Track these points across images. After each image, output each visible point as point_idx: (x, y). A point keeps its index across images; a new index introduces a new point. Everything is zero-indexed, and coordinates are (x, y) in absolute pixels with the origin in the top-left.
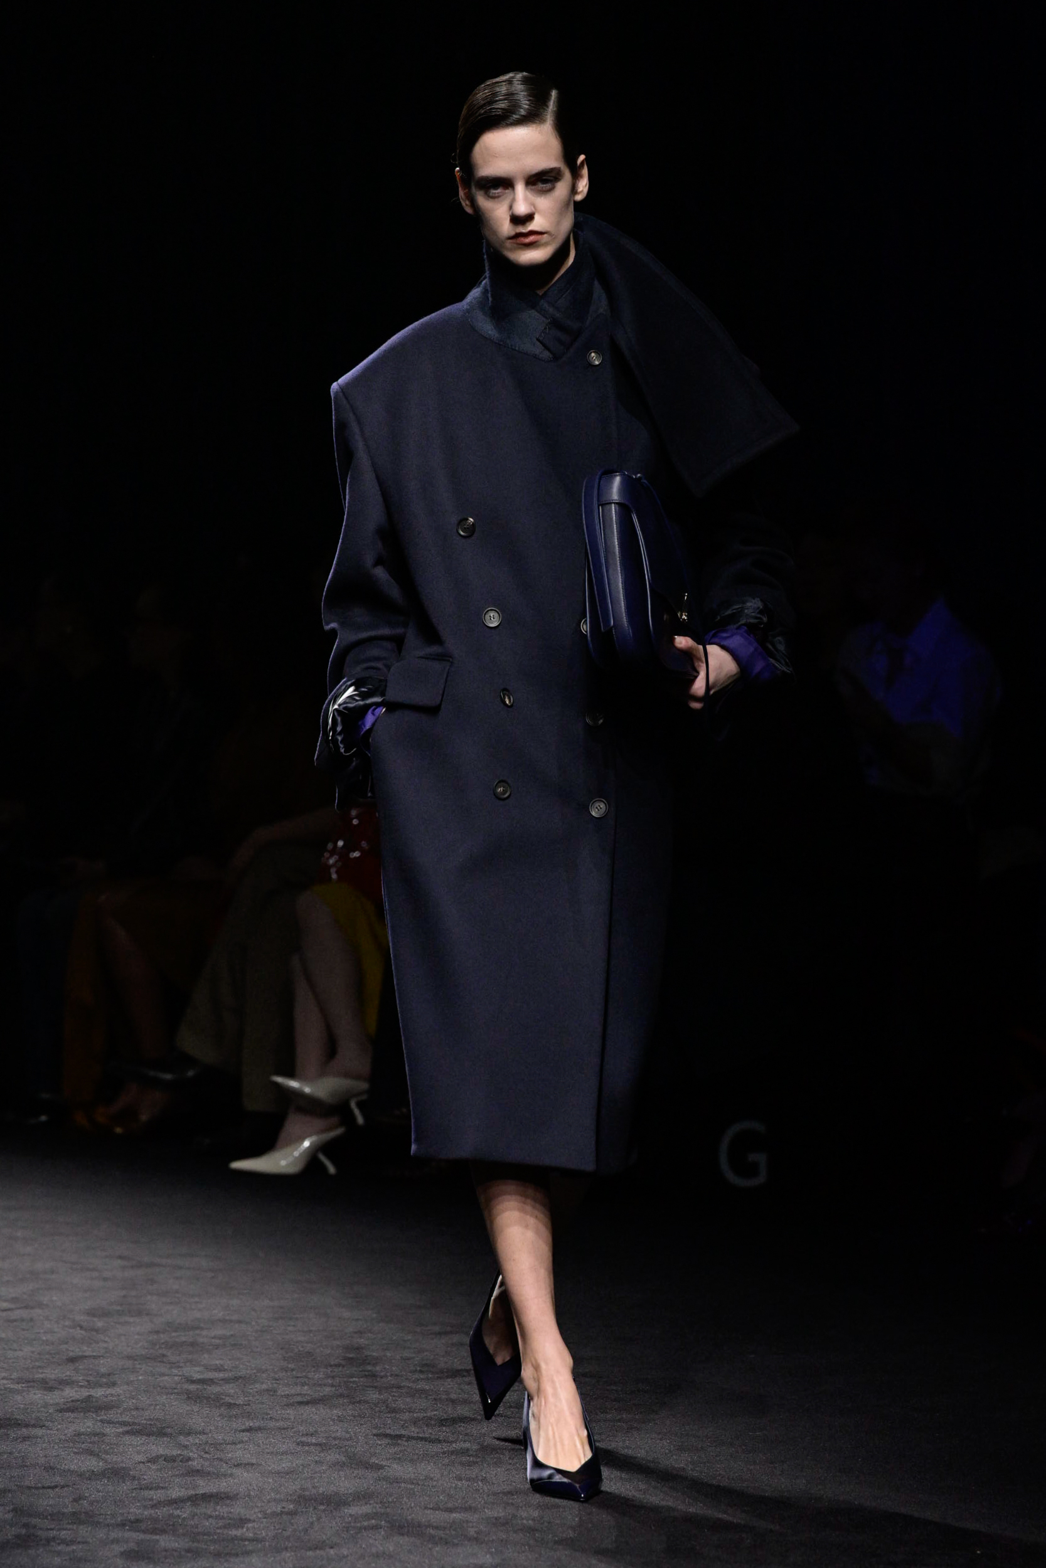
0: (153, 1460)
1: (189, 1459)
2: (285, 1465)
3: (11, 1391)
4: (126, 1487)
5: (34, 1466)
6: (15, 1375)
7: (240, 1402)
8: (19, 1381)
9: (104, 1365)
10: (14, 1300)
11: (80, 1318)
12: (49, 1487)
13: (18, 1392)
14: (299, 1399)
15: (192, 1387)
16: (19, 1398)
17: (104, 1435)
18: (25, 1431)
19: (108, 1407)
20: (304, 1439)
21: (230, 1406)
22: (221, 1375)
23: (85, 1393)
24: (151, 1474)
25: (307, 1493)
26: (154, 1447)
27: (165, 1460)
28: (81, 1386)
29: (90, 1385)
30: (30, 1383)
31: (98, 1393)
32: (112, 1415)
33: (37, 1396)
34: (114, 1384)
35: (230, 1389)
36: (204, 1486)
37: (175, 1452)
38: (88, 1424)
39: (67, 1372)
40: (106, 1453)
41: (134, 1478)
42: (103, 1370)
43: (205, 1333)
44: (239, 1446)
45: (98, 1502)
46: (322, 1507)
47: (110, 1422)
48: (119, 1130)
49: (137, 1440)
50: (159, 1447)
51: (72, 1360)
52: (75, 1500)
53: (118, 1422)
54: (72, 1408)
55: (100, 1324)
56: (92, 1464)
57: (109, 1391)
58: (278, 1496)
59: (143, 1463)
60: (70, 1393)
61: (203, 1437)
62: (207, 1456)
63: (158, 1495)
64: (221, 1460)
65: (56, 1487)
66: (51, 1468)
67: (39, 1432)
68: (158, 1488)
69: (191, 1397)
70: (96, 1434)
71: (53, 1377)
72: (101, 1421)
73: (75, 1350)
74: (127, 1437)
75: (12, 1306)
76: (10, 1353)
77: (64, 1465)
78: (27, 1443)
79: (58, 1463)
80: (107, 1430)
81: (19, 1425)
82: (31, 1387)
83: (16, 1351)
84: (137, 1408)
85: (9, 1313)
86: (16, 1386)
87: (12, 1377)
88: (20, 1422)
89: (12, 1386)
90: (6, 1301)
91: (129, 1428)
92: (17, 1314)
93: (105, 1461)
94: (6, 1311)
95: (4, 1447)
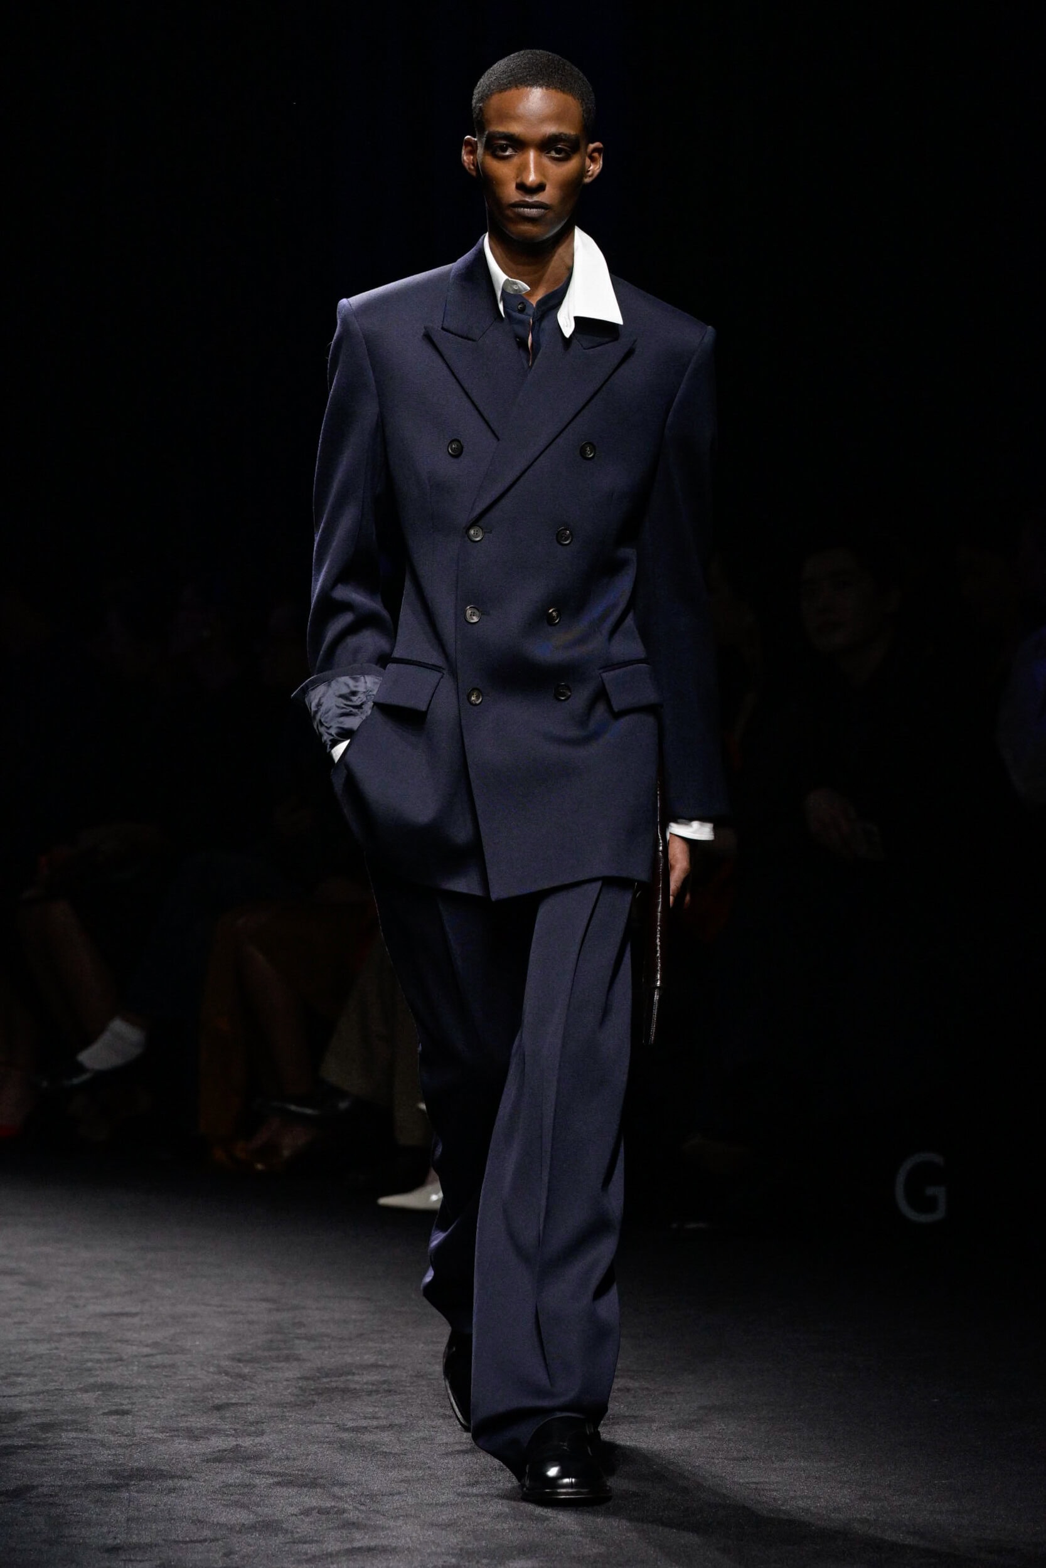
0: (306, 1512)
1: (344, 1511)
2: (444, 1517)
3: (154, 1440)
5: (181, 1519)
6: (158, 1424)
7: (397, 1449)
8: (163, 1430)
9: (254, 1412)
10: (156, 1344)
11: (225, 1363)
12: (200, 1541)
13: (162, 1442)
14: (458, 1447)
15: (345, 1436)
16: (162, 1448)
17: (255, 1486)
18: (170, 1483)
19: (257, 1457)
20: (463, 1490)
21: (385, 1454)
22: (375, 1423)
23: (231, 1442)
24: (305, 1527)
25: (470, 1546)
26: (306, 1499)
27: (318, 1512)
28: (227, 1436)
29: (237, 1434)
30: (175, 1432)
31: (247, 1442)
32: (260, 1465)
33: (182, 1445)
34: (262, 1433)
35: (386, 1437)
36: (361, 1540)
37: (330, 1504)
38: (236, 1475)
39: (213, 1420)
40: (258, 1505)
41: (286, 1531)
42: (251, 1418)
43: (356, 1378)
44: (396, 1497)
45: (249, 1556)
46: (485, 1561)
47: (259, 1473)
48: (259, 1167)
49: (292, 1491)
50: (312, 1499)
51: (218, 1408)
52: (226, 1555)
53: (268, 1473)
54: (219, 1458)
55: (246, 1370)
56: (242, 1517)
57: (258, 1440)
58: (439, 1550)
59: (292, 1515)
60: (217, 1443)
61: (360, 1489)
62: (363, 1508)
63: (312, 1549)
64: (378, 1512)
65: (205, 1540)
66: (199, 1521)
67: (185, 1484)
68: (312, 1542)
69: (343, 1446)
70: (245, 1486)
71: (199, 1425)
72: (251, 1471)
73: (221, 1398)
74: (279, 1489)
75: (154, 1351)
76: (152, 1401)
77: (212, 1519)
78: (173, 1495)
79: (207, 1517)
80: (257, 1481)
81: (165, 1476)
82: (175, 1436)
83: (158, 1398)
84: (288, 1458)
85: (150, 1359)
86: (160, 1436)
87: (156, 1426)
88: (165, 1473)
89: (156, 1436)
90: (147, 1346)
91: (280, 1479)
92: (159, 1360)
93: (256, 1514)
94: (147, 1356)
95: (149, 1499)
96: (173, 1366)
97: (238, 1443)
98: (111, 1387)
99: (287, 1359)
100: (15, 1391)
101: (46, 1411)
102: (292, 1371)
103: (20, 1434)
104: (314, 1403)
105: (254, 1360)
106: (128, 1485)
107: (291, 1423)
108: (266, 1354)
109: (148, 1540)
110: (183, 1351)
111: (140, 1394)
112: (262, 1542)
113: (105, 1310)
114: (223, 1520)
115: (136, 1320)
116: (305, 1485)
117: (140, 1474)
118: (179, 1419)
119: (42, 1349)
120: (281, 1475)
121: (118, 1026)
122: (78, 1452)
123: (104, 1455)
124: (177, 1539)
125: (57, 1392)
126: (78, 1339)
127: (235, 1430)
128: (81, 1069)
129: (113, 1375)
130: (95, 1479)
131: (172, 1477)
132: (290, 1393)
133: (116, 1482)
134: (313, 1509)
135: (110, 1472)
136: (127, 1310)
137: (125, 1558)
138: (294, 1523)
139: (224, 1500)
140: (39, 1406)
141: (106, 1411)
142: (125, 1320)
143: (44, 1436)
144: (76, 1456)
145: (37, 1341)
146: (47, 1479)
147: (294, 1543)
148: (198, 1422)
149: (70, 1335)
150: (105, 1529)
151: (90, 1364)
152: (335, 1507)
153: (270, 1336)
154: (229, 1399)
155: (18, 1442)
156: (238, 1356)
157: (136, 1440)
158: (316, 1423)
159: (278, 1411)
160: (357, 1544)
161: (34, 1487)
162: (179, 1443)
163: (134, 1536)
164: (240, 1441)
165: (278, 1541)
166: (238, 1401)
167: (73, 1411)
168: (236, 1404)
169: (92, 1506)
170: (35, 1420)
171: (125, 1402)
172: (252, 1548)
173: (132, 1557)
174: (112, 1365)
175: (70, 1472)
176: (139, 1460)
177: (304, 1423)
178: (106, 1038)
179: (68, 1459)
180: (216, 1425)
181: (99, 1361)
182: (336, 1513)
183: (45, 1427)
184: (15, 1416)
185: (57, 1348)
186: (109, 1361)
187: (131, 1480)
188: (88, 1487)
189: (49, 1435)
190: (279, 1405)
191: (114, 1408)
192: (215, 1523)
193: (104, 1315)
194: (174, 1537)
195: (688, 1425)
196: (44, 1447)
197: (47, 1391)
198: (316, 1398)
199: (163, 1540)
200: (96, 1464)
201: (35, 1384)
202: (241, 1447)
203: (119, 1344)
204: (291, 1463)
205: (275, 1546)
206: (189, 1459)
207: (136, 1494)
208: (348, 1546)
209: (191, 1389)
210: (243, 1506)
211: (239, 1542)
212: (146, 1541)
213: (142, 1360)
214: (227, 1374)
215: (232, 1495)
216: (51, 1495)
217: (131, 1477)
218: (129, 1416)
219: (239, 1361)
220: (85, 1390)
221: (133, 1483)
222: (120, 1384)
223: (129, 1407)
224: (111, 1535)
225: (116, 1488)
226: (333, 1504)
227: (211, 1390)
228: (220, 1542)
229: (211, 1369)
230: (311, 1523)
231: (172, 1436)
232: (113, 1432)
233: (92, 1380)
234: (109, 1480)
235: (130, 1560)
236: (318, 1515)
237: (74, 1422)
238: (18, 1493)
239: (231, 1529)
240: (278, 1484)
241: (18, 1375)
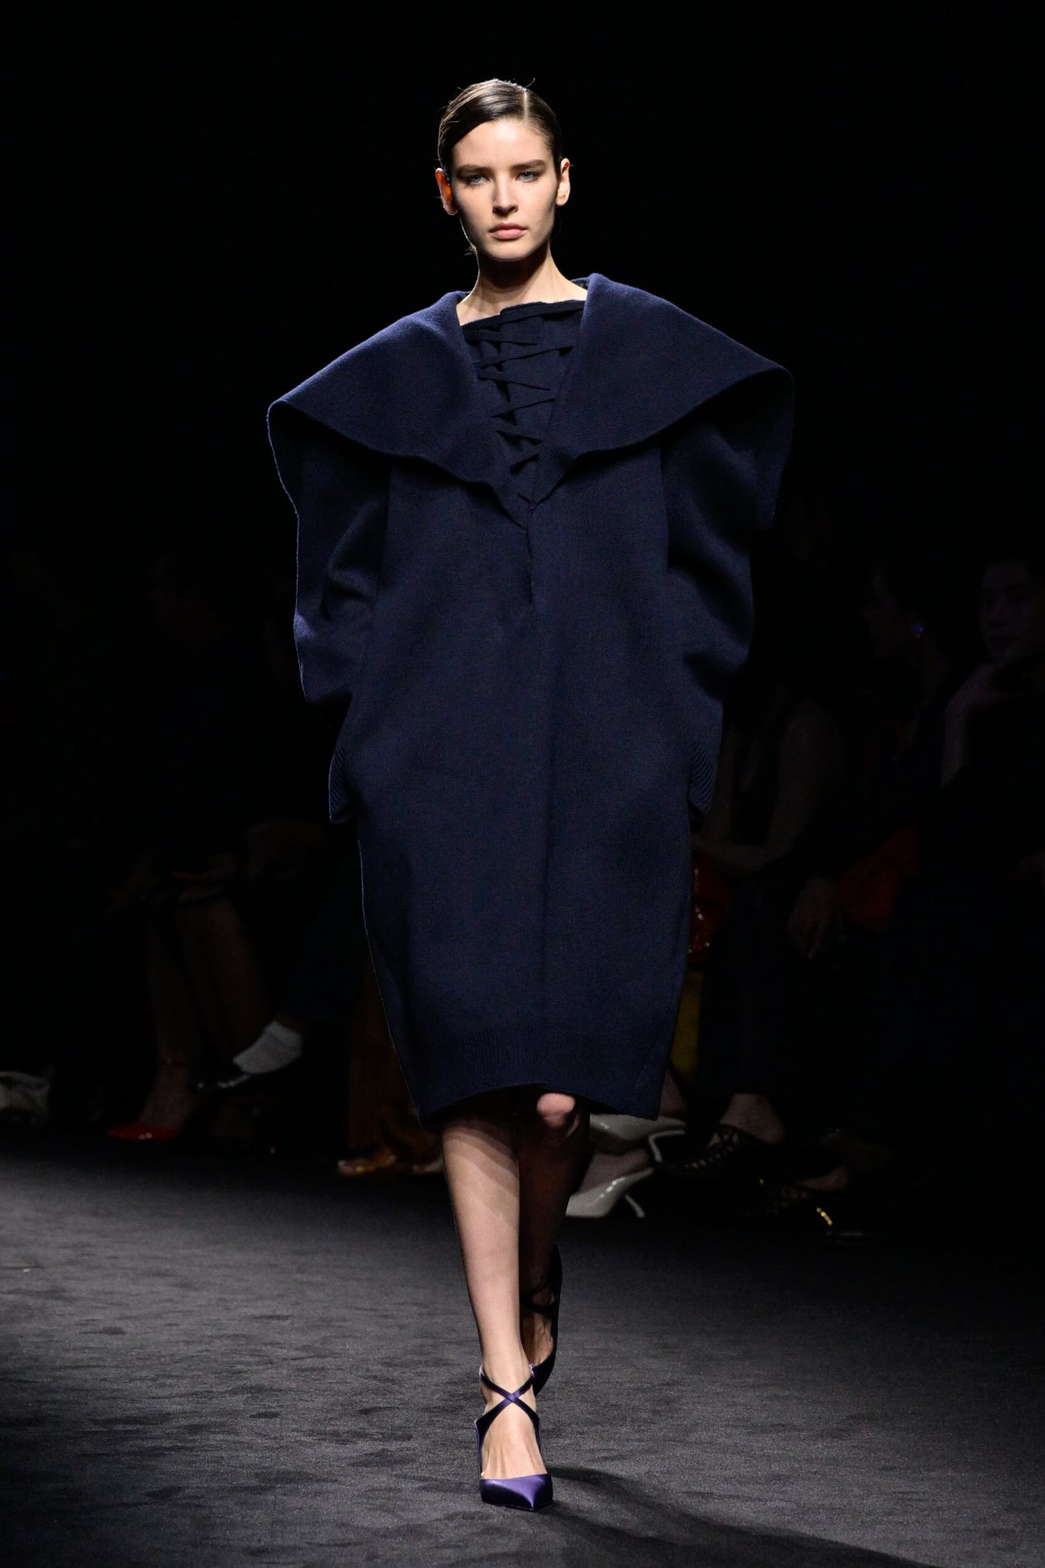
0: (450, 1517)
1: (489, 1516)
3: (301, 1443)
4: (422, 1544)
5: (328, 1521)
6: (305, 1427)
8: (310, 1434)
9: (399, 1418)
10: (304, 1348)
11: (376, 1368)
12: (344, 1545)
13: (311, 1445)
14: (604, 1454)
16: (310, 1451)
17: (400, 1490)
18: (316, 1486)
19: (403, 1461)
23: (379, 1446)
24: (449, 1532)
26: (452, 1504)
27: (463, 1518)
28: (375, 1440)
29: (385, 1438)
30: (323, 1436)
31: (393, 1446)
32: (407, 1469)
33: (329, 1449)
34: (409, 1438)
36: (505, 1545)
37: (473, 1510)
38: (382, 1479)
39: (361, 1424)
40: (403, 1510)
41: (431, 1536)
42: (398, 1422)
45: (392, 1560)
47: (405, 1477)
49: (437, 1496)
50: (458, 1504)
51: (366, 1412)
52: (370, 1559)
53: (414, 1478)
54: (366, 1462)
55: (396, 1375)
56: (388, 1521)
57: (405, 1444)
59: (437, 1520)
60: (364, 1447)
63: (457, 1554)
65: (349, 1544)
66: (344, 1525)
67: (331, 1487)
68: (456, 1546)
70: (390, 1490)
71: (346, 1429)
72: (396, 1476)
73: (369, 1401)
74: (424, 1493)
75: (303, 1354)
76: (301, 1405)
77: (357, 1522)
78: (318, 1498)
79: (351, 1520)
80: (403, 1486)
81: (311, 1479)
82: (323, 1439)
83: (307, 1401)
84: (434, 1463)
85: (297, 1362)
86: (309, 1439)
87: (304, 1429)
88: (311, 1476)
89: (303, 1439)
90: (297, 1349)
91: (426, 1484)
92: (309, 1363)
93: (401, 1518)
94: (295, 1359)
95: (295, 1502)
96: (323, 1369)
97: (385, 1447)
98: (260, 1389)
99: (438, 1362)
100: (167, 1392)
101: (194, 1413)
102: (441, 1376)
103: (169, 1436)
104: (461, 1407)
105: (404, 1365)
106: (274, 1487)
107: (439, 1428)
108: (416, 1358)
109: (291, 1543)
110: (333, 1354)
111: (288, 1396)
112: (406, 1547)
113: (257, 1312)
114: (366, 1524)
115: (287, 1323)
116: (450, 1490)
117: (286, 1478)
118: (327, 1422)
119: (193, 1350)
120: (425, 1479)
121: (275, 1029)
122: (224, 1454)
123: (251, 1458)
124: (320, 1542)
125: (206, 1394)
126: (226, 1342)
127: (382, 1434)
128: (236, 1071)
129: (264, 1377)
130: (242, 1481)
131: (318, 1481)
132: (438, 1399)
133: (263, 1485)
134: (457, 1514)
135: (257, 1475)
136: (278, 1313)
137: (268, 1561)
138: (437, 1528)
139: (370, 1504)
140: (188, 1408)
141: (255, 1413)
142: (274, 1322)
143: (191, 1438)
144: (222, 1458)
145: (187, 1343)
146: (194, 1482)
147: (437, 1547)
148: (345, 1426)
149: (221, 1337)
150: (249, 1532)
151: (239, 1367)
152: (479, 1512)
153: (419, 1341)
154: (378, 1403)
155: (167, 1444)
156: (388, 1360)
157: (283, 1443)
158: (463, 1428)
159: (426, 1417)
160: (499, 1550)
161: (180, 1489)
162: (327, 1447)
163: (279, 1539)
164: (387, 1446)
165: (421, 1546)
166: (385, 1405)
167: (222, 1413)
168: (385, 1408)
169: (238, 1508)
170: (183, 1422)
171: (275, 1404)
172: (395, 1552)
173: (276, 1560)
174: (261, 1367)
175: (215, 1474)
176: (285, 1463)
177: (451, 1428)
178: (263, 1040)
179: (215, 1462)
180: (363, 1428)
181: (248, 1364)
182: (481, 1518)
183: (194, 1429)
184: (164, 1417)
185: (207, 1351)
186: (258, 1363)
187: (277, 1483)
188: (235, 1489)
189: (197, 1437)
190: (426, 1409)
191: (262, 1410)
192: (360, 1527)
193: (256, 1318)
194: (318, 1540)
195: (837, 1434)
196: (192, 1449)
197: (196, 1393)
198: (463, 1403)
199: (308, 1543)
200: (243, 1467)
201: (184, 1386)
202: (388, 1451)
203: (269, 1347)
204: (437, 1468)
205: (419, 1550)
206: (336, 1463)
207: (280, 1497)
208: (491, 1551)
209: (338, 1393)
210: (388, 1510)
211: (382, 1547)
212: (290, 1544)
213: (294, 1363)
214: (375, 1378)
215: (377, 1499)
216: (197, 1497)
217: (276, 1480)
218: (276, 1419)
219: (389, 1365)
220: (234, 1392)
221: (279, 1486)
222: (268, 1387)
223: (278, 1409)
224: (255, 1538)
225: (259, 1490)
226: (478, 1509)
227: (360, 1394)
228: (364, 1546)
229: (360, 1373)
230: (456, 1527)
231: (319, 1440)
232: (259, 1435)
233: (241, 1383)
234: (255, 1482)
235: (274, 1563)
236: (462, 1519)
237: (222, 1424)
238: (164, 1495)
239: (376, 1533)
240: (424, 1488)
241: (169, 1377)
